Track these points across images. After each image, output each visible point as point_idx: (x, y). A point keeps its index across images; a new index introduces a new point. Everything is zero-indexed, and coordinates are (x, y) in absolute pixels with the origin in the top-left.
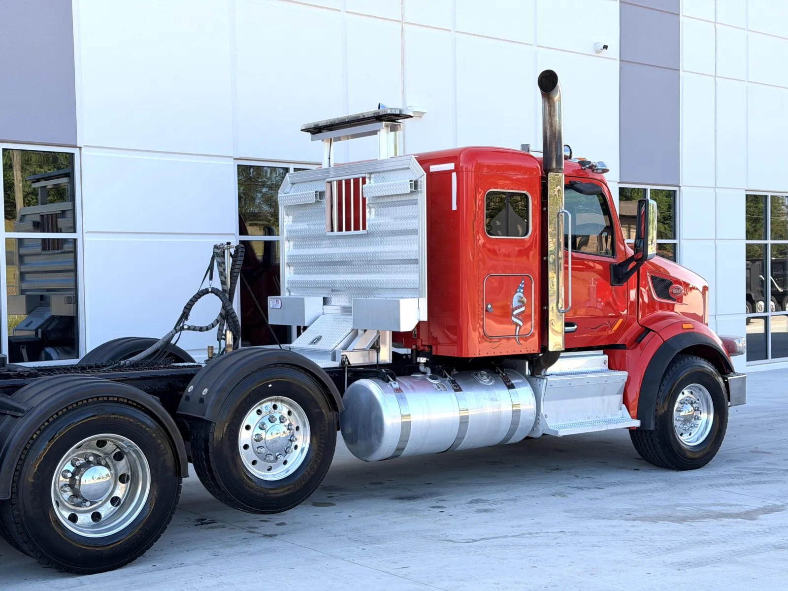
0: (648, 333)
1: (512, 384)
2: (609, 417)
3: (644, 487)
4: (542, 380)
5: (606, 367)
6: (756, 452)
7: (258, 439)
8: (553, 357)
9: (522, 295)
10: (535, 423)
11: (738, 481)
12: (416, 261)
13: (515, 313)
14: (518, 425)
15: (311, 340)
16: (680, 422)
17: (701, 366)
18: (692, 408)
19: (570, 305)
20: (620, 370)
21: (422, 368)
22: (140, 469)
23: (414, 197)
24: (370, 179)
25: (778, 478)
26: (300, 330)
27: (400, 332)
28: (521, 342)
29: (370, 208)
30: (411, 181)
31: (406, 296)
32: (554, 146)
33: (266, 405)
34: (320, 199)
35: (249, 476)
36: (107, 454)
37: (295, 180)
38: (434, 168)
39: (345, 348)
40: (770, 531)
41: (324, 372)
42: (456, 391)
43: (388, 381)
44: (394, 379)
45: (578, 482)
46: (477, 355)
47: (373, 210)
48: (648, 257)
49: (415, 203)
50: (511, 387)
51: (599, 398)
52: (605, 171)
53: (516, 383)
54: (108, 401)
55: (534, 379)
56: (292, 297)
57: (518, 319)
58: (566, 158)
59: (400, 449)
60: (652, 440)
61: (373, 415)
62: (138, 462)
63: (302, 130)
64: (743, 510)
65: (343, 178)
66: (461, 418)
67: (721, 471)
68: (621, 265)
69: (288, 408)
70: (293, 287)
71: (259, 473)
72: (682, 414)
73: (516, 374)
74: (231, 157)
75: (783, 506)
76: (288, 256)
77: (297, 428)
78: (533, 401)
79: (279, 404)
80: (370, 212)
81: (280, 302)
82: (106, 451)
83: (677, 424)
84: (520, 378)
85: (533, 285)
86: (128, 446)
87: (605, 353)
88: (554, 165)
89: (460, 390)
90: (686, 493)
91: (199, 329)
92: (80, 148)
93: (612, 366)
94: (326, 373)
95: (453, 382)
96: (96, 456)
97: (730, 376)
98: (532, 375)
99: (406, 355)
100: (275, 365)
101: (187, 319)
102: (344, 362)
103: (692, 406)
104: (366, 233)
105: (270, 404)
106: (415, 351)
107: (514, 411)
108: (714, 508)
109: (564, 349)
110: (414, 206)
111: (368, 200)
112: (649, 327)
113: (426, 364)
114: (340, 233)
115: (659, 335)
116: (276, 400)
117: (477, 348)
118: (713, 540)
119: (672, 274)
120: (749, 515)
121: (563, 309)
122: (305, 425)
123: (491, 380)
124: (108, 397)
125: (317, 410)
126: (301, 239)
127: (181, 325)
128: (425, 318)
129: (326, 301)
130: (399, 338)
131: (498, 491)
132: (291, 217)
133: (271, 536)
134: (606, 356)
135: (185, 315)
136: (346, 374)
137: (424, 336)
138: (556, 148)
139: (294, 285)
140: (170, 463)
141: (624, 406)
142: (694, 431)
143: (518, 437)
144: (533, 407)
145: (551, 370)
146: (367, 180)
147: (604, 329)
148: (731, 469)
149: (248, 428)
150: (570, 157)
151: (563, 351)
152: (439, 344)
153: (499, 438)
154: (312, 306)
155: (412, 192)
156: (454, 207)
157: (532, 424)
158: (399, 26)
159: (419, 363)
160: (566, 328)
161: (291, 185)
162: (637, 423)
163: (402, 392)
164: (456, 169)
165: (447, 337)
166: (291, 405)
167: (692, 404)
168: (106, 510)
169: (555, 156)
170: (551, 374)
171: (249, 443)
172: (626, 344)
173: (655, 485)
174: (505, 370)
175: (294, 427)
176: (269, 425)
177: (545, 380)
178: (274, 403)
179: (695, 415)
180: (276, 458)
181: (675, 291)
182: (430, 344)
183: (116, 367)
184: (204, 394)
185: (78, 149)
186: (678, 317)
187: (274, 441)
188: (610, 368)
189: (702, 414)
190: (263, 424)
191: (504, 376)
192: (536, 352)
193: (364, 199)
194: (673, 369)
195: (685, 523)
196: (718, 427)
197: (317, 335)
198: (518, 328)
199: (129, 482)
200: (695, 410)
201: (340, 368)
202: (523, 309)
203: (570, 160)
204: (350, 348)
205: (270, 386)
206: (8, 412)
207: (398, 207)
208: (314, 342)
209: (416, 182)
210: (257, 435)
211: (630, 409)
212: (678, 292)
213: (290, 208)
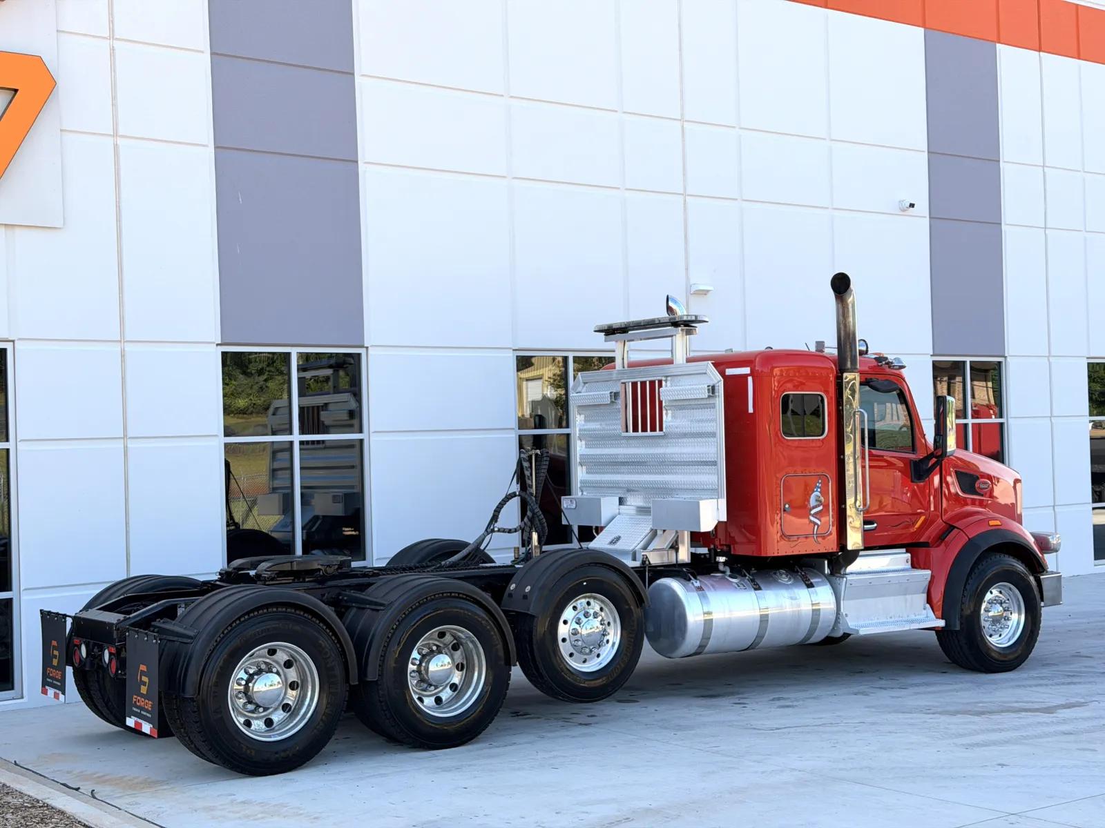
0: (952, 530)
1: (811, 583)
2: (913, 617)
3: (951, 687)
4: (841, 579)
5: (909, 566)
6: (1078, 656)
7: (575, 633)
8: (852, 556)
9: (819, 494)
10: (835, 622)
11: (1051, 682)
12: (714, 463)
13: (813, 512)
14: (818, 624)
15: (610, 540)
16: (989, 623)
17: (1011, 565)
18: (1001, 608)
19: (868, 503)
20: (924, 569)
21: (721, 567)
22: (475, 658)
23: (711, 401)
24: (666, 382)
25: (1092, 679)
26: (599, 530)
27: (700, 533)
28: (820, 539)
29: (666, 410)
30: (708, 386)
31: (704, 497)
32: (848, 346)
33: (581, 602)
34: (615, 399)
35: (568, 667)
36: (446, 645)
37: (586, 380)
38: (730, 372)
39: (645, 548)
40: (1065, 721)
41: (632, 570)
42: (755, 589)
43: (690, 580)
44: (695, 578)
45: (883, 683)
46: (776, 555)
47: (670, 412)
48: (948, 454)
49: (713, 406)
50: (810, 586)
51: (901, 597)
52: (903, 367)
53: (816, 582)
54: (451, 597)
55: (834, 578)
56: (585, 497)
57: (816, 518)
58: (861, 353)
59: (702, 647)
60: (959, 641)
61: (677, 613)
62: (474, 652)
63: (595, 331)
64: (1043, 706)
65: (639, 380)
66: (761, 616)
67: (1034, 674)
68: (921, 460)
69: (600, 605)
70: (584, 486)
71: (575, 664)
72: (991, 614)
73: (816, 574)
74: (511, 348)
75: (1086, 703)
76: (581, 455)
77: (609, 624)
78: (832, 599)
79: (592, 601)
80: (667, 414)
81: (575, 502)
82: (445, 642)
83: (985, 624)
84: (819, 577)
85: (830, 484)
86: (467, 637)
87: (907, 552)
88: (849, 365)
89: (759, 589)
90: (991, 692)
91: (507, 531)
92: (367, 348)
93: (915, 565)
94: (634, 572)
95: (752, 581)
96: (438, 646)
97: (1043, 575)
98: (832, 574)
99: (704, 554)
100: (589, 564)
101: (496, 521)
102: (645, 562)
103: (1001, 606)
104: (663, 434)
105: (584, 601)
106: (713, 551)
107: (813, 610)
108: (1016, 705)
109: (863, 548)
110: (712, 410)
111: (665, 403)
112: (954, 525)
113: (725, 564)
114: (635, 434)
115: (965, 533)
116: (589, 597)
117: (777, 547)
118: (1006, 728)
119: (982, 469)
120: (1049, 710)
121: (861, 507)
122: (615, 621)
123: (790, 579)
124: (451, 593)
125: (627, 607)
126: (593, 439)
127: (492, 527)
128: (724, 518)
129: (621, 501)
130: (697, 538)
131: (800, 691)
132: (583, 416)
133: (586, 725)
134: (909, 555)
135: (495, 518)
136: (647, 573)
137: (721, 535)
138: (851, 347)
139: (586, 485)
140: (501, 653)
141: (928, 606)
142: (1005, 632)
143: (818, 636)
144: (833, 606)
145: (850, 569)
146: (664, 383)
147: (907, 527)
148: (1045, 672)
149: (565, 622)
150: (867, 352)
151: (862, 550)
152: (737, 543)
153: (799, 636)
154: (609, 506)
155: (709, 397)
156: (751, 410)
157: (833, 623)
158: (681, 199)
159: (718, 563)
160: (865, 526)
161: (583, 384)
162: (941, 623)
163: (703, 590)
164: (752, 374)
165: (745, 536)
166: (602, 601)
167: (1001, 604)
168: (446, 694)
169: (849, 357)
170: (852, 573)
171: (567, 637)
172: (930, 541)
173: (961, 686)
174: (804, 569)
175: (606, 622)
176: (584, 620)
177: (845, 579)
178: (587, 600)
179: (1004, 615)
180: (591, 651)
181: (982, 486)
182: (727, 543)
183: (438, 568)
184: (527, 591)
185: (365, 349)
186: (986, 514)
187: (589, 635)
188: (914, 566)
189: (1013, 614)
190: (579, 619)
191: (803, 575)
192: (835, 551)
193: (661, 403)
194: (979, 567)
195: (983, 716)
196: (1030, 628)
197: (617, 535)
198: (816, 527)
199: (465, 670)
200: (1005, 610)
201: (641, 567)
202: (821, 508)
203: (866, 356)
204: (651, 547)
205: (585, 583)
206: (368, 606)
207: (695, 410)
208: (613, 542)
209: (713, 388)
210: (574, 629)
211: (935, 609)
212: (985, 486)
213: (582, 408)
